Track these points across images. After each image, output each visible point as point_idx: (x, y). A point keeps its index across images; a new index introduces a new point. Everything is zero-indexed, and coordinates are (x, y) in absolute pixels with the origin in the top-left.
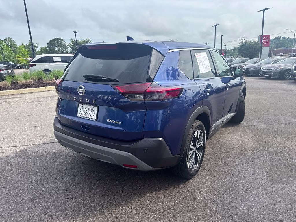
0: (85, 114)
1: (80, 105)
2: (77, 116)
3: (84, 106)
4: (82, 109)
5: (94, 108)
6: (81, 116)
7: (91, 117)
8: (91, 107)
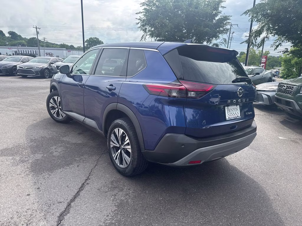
0: (232, 115)
1: (226, 108)
2: (227, 120)
3: (229, 107)
4: (228, 111)
5: (237, 107)
6: (229, 118)
7: (237, 116)
8: (235, 107)
